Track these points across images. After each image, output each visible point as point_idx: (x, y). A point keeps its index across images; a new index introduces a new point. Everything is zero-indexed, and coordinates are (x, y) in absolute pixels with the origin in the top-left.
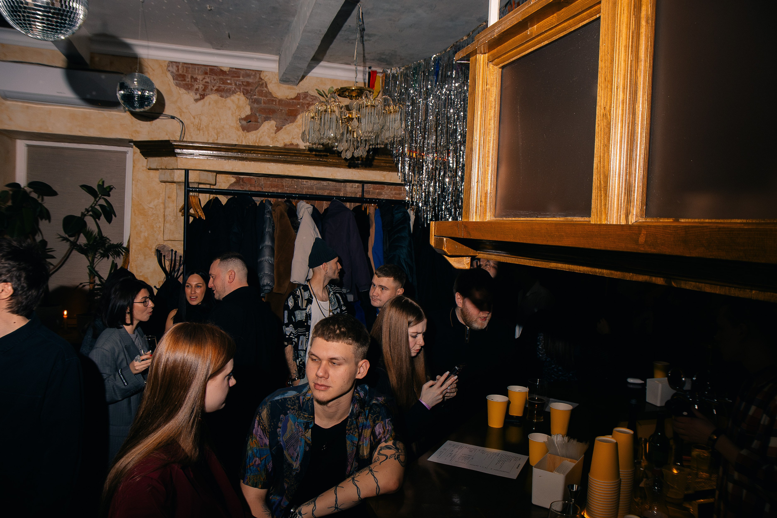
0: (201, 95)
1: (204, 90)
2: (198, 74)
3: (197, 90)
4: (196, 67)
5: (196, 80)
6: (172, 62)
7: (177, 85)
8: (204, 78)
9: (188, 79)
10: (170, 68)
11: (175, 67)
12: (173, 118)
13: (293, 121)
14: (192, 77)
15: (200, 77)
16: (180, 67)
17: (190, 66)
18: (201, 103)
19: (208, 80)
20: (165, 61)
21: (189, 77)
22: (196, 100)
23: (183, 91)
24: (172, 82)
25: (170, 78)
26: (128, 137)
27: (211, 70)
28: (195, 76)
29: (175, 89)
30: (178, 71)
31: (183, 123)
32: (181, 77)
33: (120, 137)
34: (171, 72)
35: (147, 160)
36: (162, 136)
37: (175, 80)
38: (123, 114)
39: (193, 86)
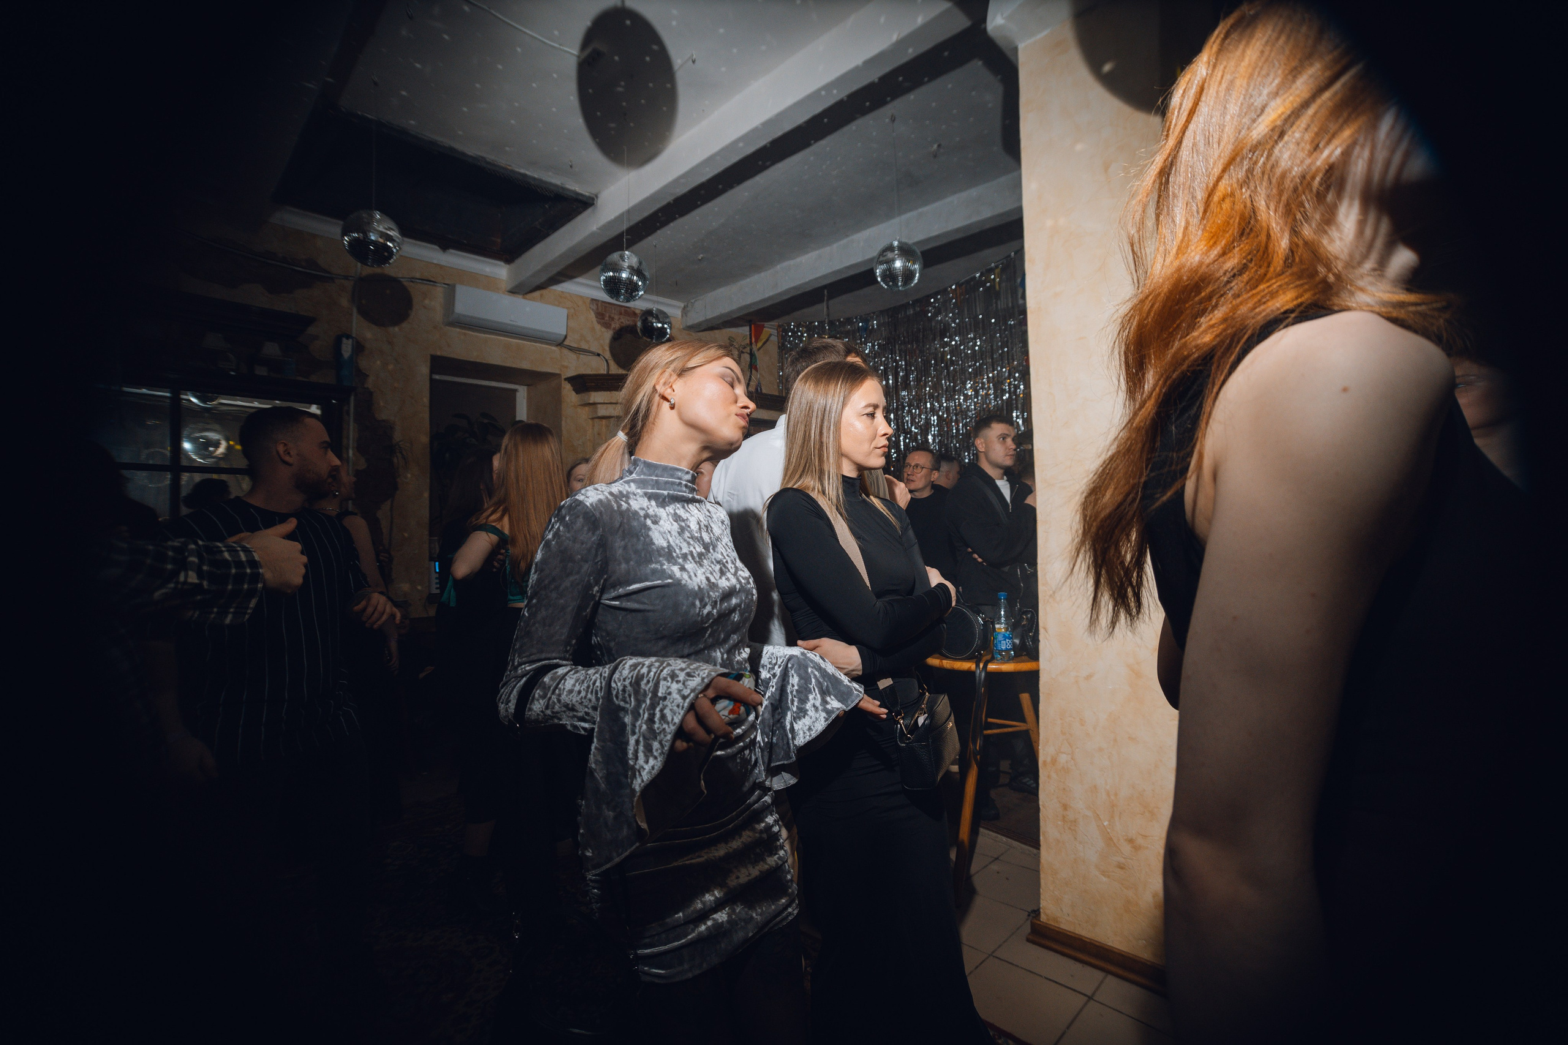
2: (616, 314)
5: (613, 319)
6: (593, 300)
7: (599, 323)
8: (620, 319)
9: (607, 318)
10: (592, 307)
12: (599, 355)
14: (610, 317)
15: (616, 317)
16: (599, 305)
17: (607, 305)
20: (588, 298)
21: (607, 315)
23: (604, 329)
24: (594, 319)
25: (592, 316)
26: (557, 372)
27: (625, 311)
28: (612, 315)
29: (598, 327)
30: (598, 309)
31: (607, 361)
32: (600, 316)
33: (549, 370)
34: (593, 310)
35: (580, 395)
36: (589, 372)
37: (597, 317)
38: (554, 348)
39: (610, 325)
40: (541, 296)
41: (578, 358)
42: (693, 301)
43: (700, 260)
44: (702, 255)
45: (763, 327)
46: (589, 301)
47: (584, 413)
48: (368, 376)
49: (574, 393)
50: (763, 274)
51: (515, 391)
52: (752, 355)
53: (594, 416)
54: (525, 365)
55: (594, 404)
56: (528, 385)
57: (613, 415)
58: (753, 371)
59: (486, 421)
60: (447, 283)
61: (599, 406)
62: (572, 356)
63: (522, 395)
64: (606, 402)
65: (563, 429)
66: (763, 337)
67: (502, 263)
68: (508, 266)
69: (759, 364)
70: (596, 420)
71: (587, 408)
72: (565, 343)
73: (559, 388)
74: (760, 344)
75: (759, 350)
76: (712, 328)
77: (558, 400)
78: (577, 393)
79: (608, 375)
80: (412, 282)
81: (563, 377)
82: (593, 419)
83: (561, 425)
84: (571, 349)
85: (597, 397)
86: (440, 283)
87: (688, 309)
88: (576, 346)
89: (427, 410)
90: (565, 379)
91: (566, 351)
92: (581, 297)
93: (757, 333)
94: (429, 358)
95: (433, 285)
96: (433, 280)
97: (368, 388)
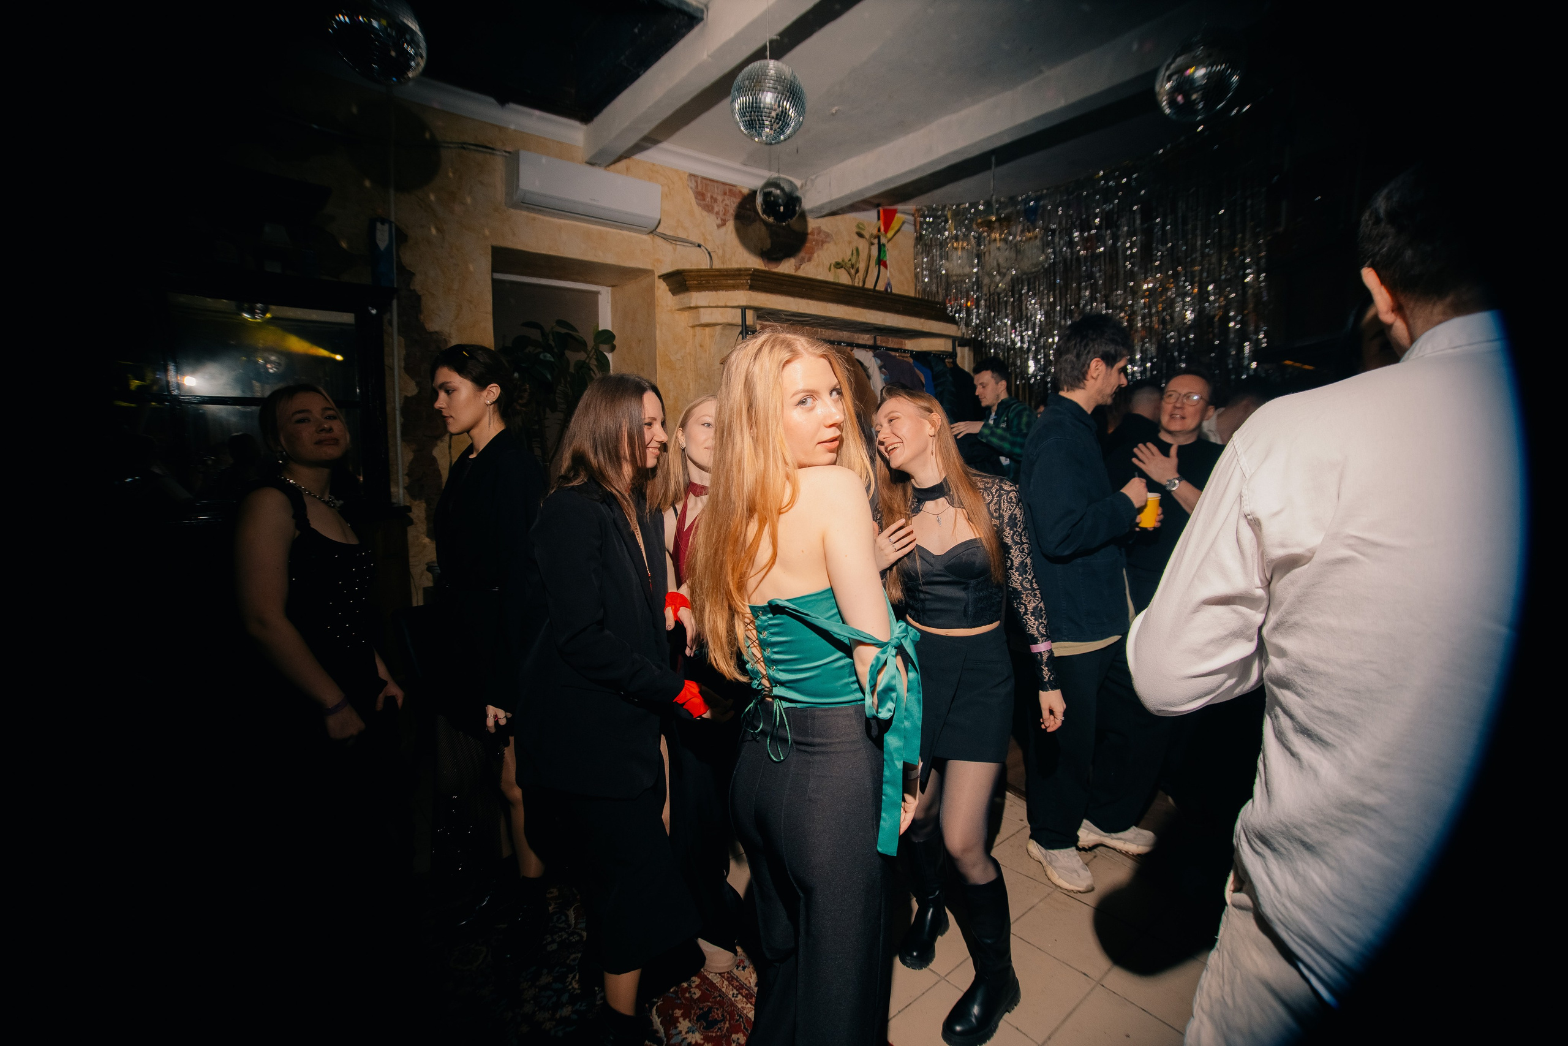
0: (722, 220)
1: (724, 214)
2: (718, 194)
3: (717, 213)
4: (716, 185)
5: (715, 200)
6: (691, 175)
7: (699, 205)
8: (724, 200)
9: (708, 199)
10: (690, 184)
11: (693, 182)
12: (699, 246)
13: (809, 260)
14: (712, 197)
15: (720, 198)
16: (699, 182)
17: (708, 182)
18: (723, 229)
19: (727, 202)
20: (685, 173)
21: (709, 195)
22: (719, 226)
23: (705, 213)
24: (693, 201)
25: (691, 195)
26: (649, 267)
27: (730, 190)
28: (715, 196)
29: (697, 210)
30: (697, 187)
31: (709, 253)
32: (700, 195)
33: (640, 266)
34: (691, 188)
35: (678, 297)
36: (687, 267)
37: (696, 198)
38: (645, 237)
39: (713, 208)
40: (628, 169)
41: (675, 250)
42: (813, 177)
43: (833, 114)
44: (836, 108)
45: (895, 212)
46: (686, 176)
47: (684, 318)
48: (413, 274)
49: (670, 293)
50: (910, 136)
51: (597, 293)
52: (881, 247)
53: (697, 323)
54: (610, 259)
55: (697, 308)
56: (612, 286)
57: (719, 321)
58: (882, 267)
59: (563, 331)
60: (508, 150)
61: (702, 310)
62: (667, 247)
63: (605, 298)
64: (711, 305)
65: (657, 339)
66: (895, 225)
67: (577, 124)
68: (584, 127)
69: (888, 258)
70: (698, 328)
71: (686, 314)
72: (658, 230)
73: (651, 288)
74: (890, 234)
75: (888, 241)
76: (833, 214)
77: (650, 304)
78: (674, 294)
79: (711, 270)
80: (464, 148)
81: (657, 274)
82: (693, 327)
83: (655, 334)
84: (665, 237)
85: (698, 298)
86: (499, 151)
87: (807, 188)
88: (671, 234)
89: (490, 317)
90: (660, 277)
91: (659, 241)
92: (677, 171)
93: (888, 219)
94: (490, 248)
95: (490, 153)
96: (491, 146)
97: (414, 290)
